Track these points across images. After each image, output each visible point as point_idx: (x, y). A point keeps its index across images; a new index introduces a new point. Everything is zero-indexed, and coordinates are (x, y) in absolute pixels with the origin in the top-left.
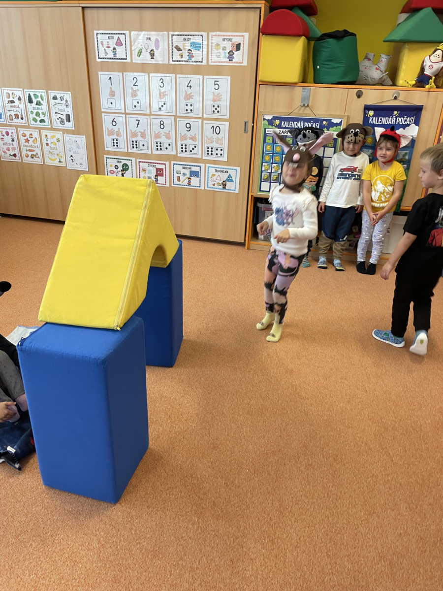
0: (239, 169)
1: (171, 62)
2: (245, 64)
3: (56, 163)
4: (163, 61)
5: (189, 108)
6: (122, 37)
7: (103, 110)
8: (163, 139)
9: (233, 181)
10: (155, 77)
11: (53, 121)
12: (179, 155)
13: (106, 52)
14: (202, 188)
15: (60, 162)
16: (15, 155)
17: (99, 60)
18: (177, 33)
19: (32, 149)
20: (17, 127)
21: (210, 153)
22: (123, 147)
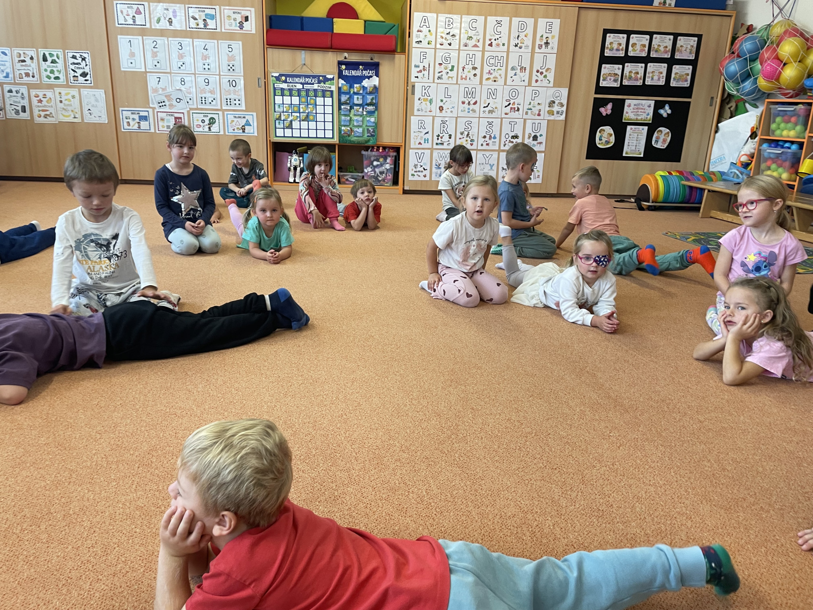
0: (255, 114)
1: (188, 29)
2: (254, 32)
3: (70, 119)
4: (181, 27)
5: (206, 67)
6: (141, 8)
7: (122, 69)
10: (174, 42)
13: (126, 20)
14: (221, 133)
17: (117, 25)
18: (193, 6)
19: (45, 108)
21: (229, 103)
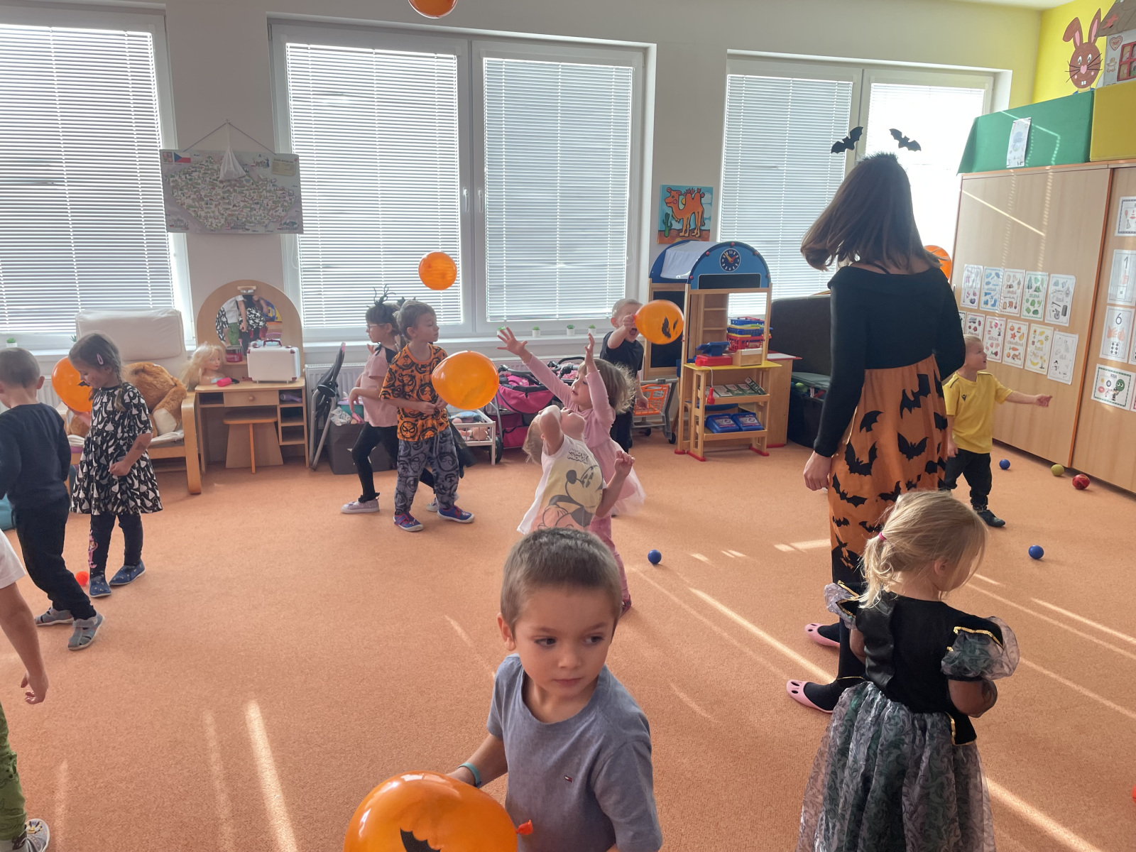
3: (1036, 369)
7: (1109, 301)
11: (1047, 313)
15: (1042, 368)
16: (996, 354)
17: (1121, 236)
19: (1017, 347)
20: (1008, 317)
22: (1122, 356)
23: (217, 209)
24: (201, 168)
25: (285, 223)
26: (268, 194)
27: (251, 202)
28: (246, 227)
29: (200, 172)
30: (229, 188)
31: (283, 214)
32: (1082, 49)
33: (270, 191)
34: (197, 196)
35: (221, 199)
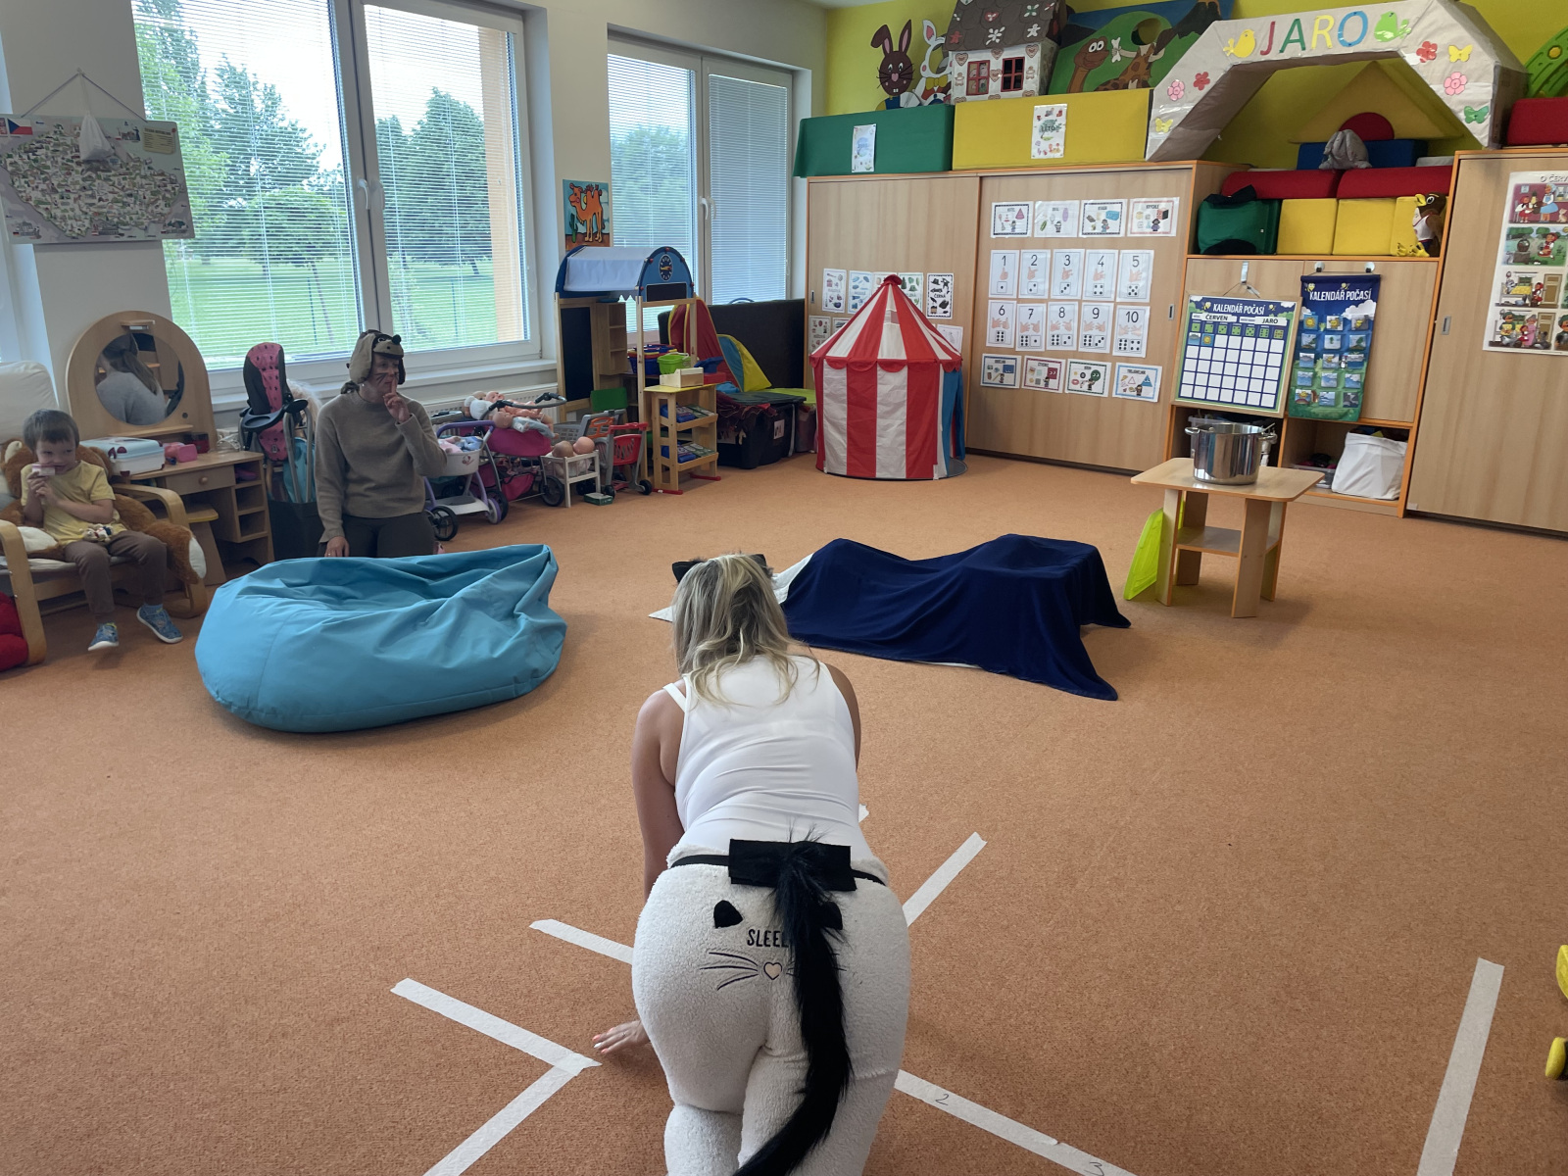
0: (1160, 368)
1: (1080, 235)
2: (1173, 233)
4: (1070, 234)
5: (1098, 290)
6: (1024, 209)
7: (990, 296)
8: (1062, 331)
9: (1151, 386)
10: (1060, 255)
12: (1080, 350)
13: (1003, 228)
14: (1106, 395)
17: (994, 237)
18: (1091, 201)
21: (1123, 346)
22: (1008, 343)
23: (76, 206)
24: (49, 143)
25: (170, 224)
26: (144, 181)
27: (121, 193)
28: (120, 231)
29: (47, 149)
30: (89, 173)
31: (166, 210)
32: (890, 57)
33: (145, 177)
34: (48, 185)
35: (80, 190)
